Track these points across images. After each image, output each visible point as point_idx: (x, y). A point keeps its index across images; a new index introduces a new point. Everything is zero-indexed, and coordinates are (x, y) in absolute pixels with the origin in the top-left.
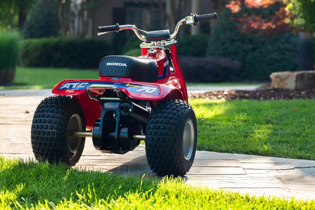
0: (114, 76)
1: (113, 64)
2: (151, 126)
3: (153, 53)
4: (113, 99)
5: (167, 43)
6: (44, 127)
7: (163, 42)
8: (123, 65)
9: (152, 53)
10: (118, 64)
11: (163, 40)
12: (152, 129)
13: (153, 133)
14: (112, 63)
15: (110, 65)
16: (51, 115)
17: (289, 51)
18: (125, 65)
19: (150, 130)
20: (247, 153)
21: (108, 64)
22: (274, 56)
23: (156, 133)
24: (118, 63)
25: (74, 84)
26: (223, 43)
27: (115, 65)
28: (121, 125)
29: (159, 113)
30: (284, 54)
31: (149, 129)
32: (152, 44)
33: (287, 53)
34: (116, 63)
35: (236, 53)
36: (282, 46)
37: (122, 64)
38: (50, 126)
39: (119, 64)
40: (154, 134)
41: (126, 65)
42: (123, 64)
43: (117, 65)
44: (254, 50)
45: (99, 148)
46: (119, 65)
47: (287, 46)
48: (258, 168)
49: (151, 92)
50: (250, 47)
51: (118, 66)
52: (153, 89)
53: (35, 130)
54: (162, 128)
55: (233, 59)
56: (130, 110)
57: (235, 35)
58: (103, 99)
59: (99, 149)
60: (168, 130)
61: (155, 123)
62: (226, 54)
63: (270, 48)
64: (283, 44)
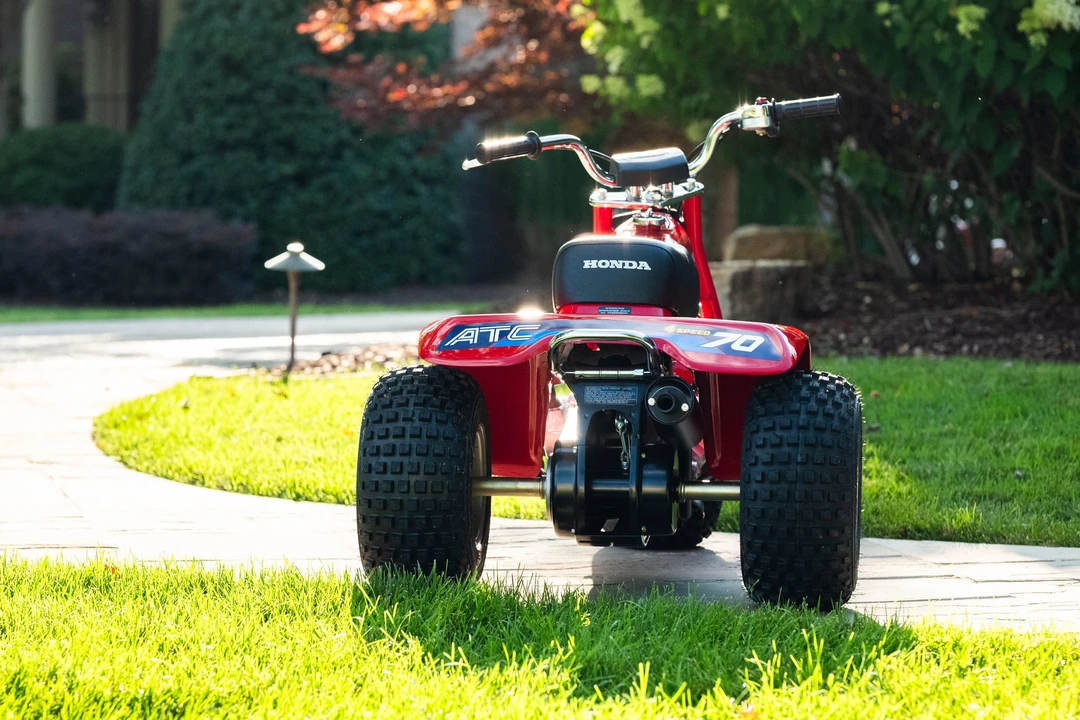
0: (611, 301)
1: (604, 264)
2: (763, 455)
3: (654, 223)
4: (615, 373)
5: (679, 191)
6: (406, 469)
7: (667, 187)
8: (640, 268)
9: (650, 225)
10: (624, 264)
11: (667, 182)
12: (765, 464)
13: (773, 475)
14: (601, 262)
15: (594, 266)
16: (424, 431)
17: (427, 180)
18: (645, 266)
19: (760, 468)
20: (904, 534)
21: (587, 264)
22: (373, 201)
23: (781, 476)
24: (621, 262)
25: (492, 331)
26: (187, 157)
27: (612, 267)
28: (644, 456)
29: (781, 413)
30: (411, 192)
31: (755, 464)
32: (634, 195)
33: (422, 189)
34: (614, 262)
35: (235, 194)
36: (402, 163)
37: (635, 263)
38: (410, 463)
39: (627, 263)
40: (777, 479)
41: (648, 268)
42: (639, 265)
43: (620, 266)
44: (301, 179)
45: (573, 531)
46: (627, 267)
47: (420, 162)
48: (1012, 579)
49: (750, 349)
50: (289, 169)
51: (623, 269)
52: (753, 342)
53: (375, 477)
54: (799, 459)
55: (227, 216)
56: (685, 407)
57: (229, 127)
58: (581, 375)
59: (576, 533)
60: (820, 464)
61: (773, 446)
62: (197, 196)
63: (361, 171)
64: (408, 156)
